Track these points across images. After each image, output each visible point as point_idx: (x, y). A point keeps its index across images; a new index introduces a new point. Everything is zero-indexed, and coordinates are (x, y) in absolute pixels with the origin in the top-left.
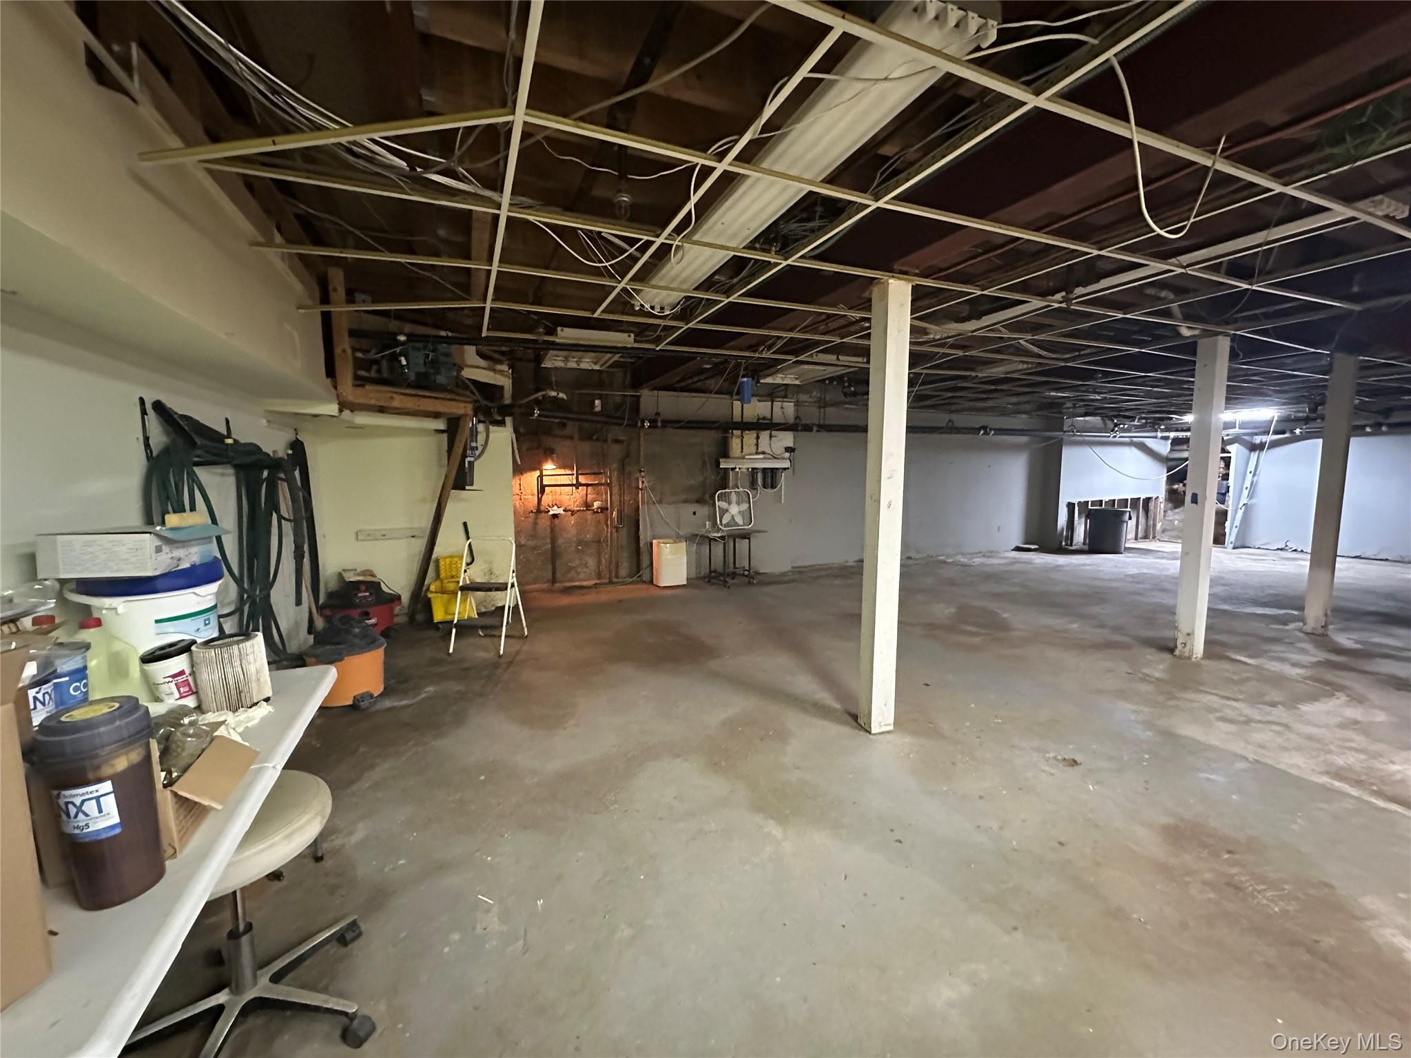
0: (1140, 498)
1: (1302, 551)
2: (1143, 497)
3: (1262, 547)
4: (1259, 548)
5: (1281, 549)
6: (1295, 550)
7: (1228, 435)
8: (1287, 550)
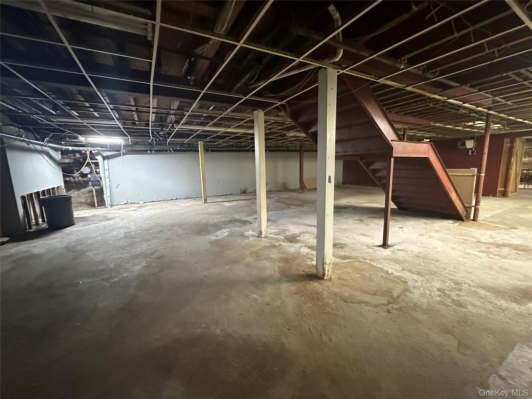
0: (54, 187)
1: (134, 203)
2: (56, 187)
3: (118, 204)
4: (117, 205)
5: (126, 204)
6: (131, 203)
7: (94, 151)
8: (128, 203)
